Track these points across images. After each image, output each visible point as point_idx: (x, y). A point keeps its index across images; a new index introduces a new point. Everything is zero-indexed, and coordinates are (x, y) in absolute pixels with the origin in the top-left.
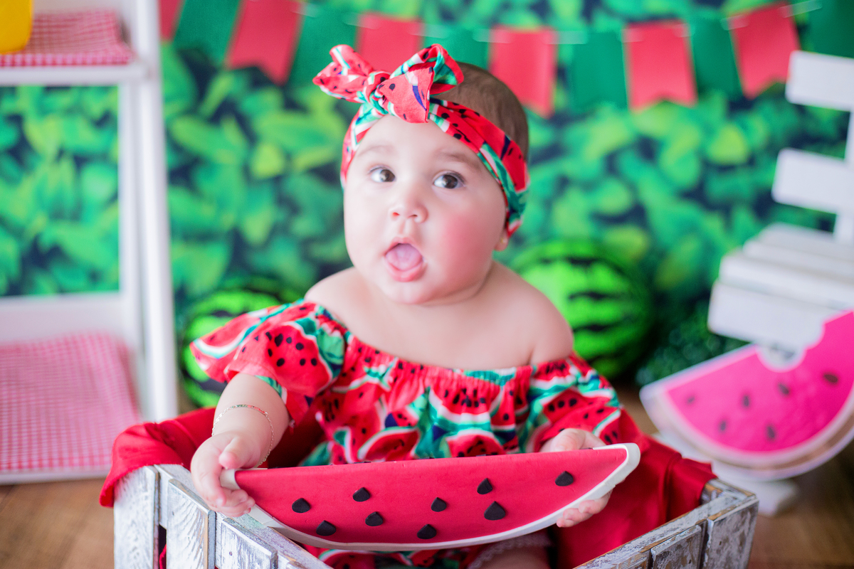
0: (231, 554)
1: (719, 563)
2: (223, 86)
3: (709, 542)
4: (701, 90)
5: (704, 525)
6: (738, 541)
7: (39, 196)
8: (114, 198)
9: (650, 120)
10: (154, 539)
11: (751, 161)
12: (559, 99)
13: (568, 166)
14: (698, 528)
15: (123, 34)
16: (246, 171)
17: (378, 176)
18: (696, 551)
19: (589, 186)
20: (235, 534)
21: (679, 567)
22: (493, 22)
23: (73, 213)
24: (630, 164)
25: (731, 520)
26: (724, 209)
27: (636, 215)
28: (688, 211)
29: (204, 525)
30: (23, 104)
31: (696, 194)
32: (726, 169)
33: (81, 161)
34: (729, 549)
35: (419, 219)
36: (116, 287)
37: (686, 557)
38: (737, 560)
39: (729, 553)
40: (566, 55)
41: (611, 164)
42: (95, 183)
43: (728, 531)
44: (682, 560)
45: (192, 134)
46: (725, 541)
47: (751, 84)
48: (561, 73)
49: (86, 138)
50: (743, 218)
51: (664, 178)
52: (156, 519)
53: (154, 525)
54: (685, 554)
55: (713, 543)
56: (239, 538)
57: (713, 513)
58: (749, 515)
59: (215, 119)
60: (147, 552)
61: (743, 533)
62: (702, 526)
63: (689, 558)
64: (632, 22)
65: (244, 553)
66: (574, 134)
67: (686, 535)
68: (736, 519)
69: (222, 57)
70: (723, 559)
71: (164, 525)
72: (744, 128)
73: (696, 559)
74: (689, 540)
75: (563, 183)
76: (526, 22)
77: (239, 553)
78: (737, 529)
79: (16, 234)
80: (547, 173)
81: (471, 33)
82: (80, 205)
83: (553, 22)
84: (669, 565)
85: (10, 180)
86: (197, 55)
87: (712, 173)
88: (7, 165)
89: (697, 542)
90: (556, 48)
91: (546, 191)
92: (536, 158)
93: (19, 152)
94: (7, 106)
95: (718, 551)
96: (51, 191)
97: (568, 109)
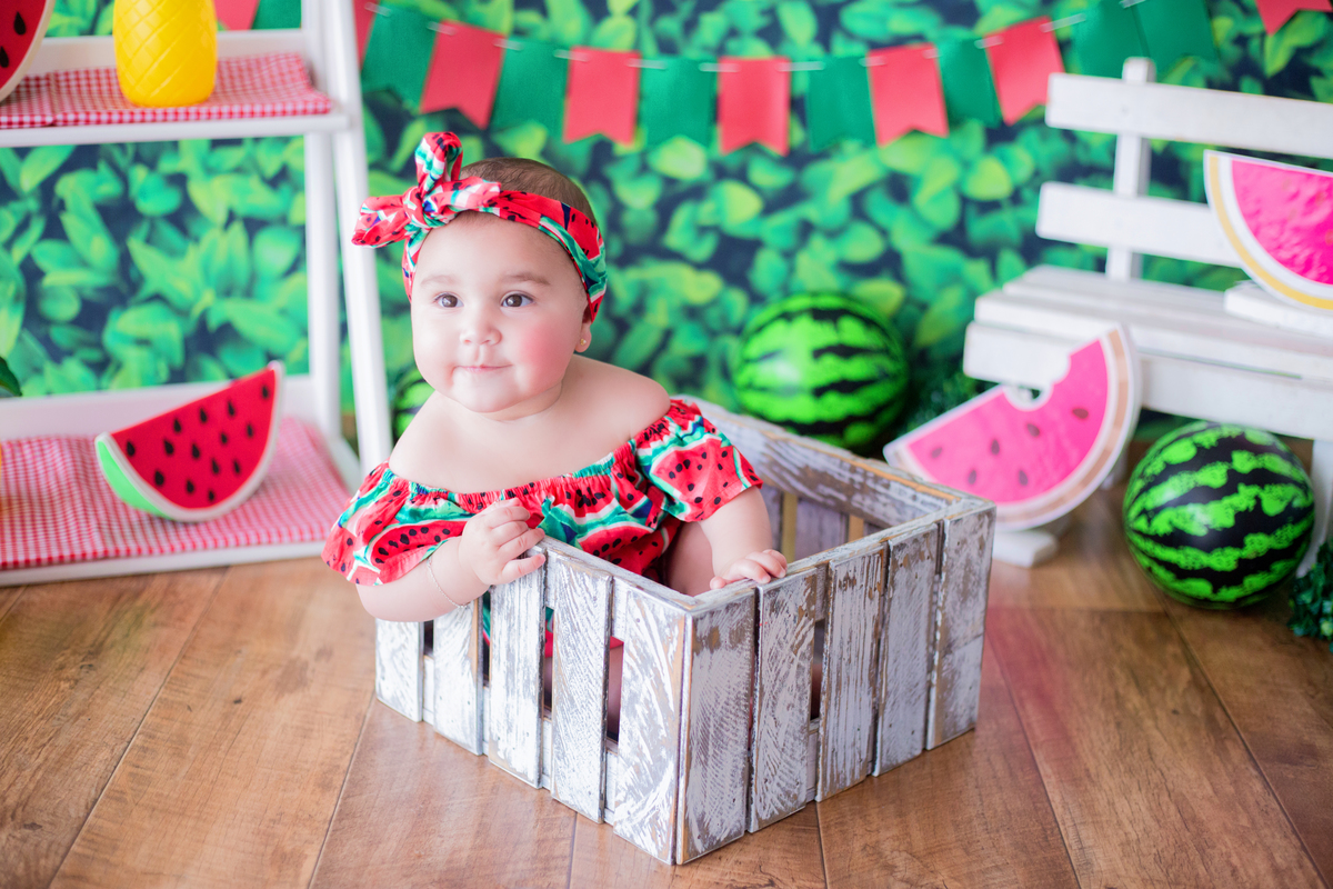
1: (959, 564)
3: (947, 541)
4: (954, 120)
5: (940, 525)
6: (977, 545)
7: (206, 270)
8: (297, 265)
9: (900, 155)
11: (1016, 198)
12: (797, 136)
13: (809, 211)
14: (936, 526)
15: (312, 79)
17: (442, 302)
18: (934, 548)
19: (833, 234)
21: (917, 562)
22: (720, 51)
23: (244, 287)
24: (879, 206)
25: (967, 522)
26: (988, 253)
27: (889, 263)
28: (949, 256)
30: (186, 163)
31: (954, 238)
32: (989, 206)
33: (254, 226)
34: (968, 551)
36: (305, 369)
37: (923, 552)
38: (977, 563)
39: (968, 555)
40: (802, 85)
41: (858, 205)
42: (273, 250)
43: (965, 532)
44: (919, 555)
46: (963, 542)
47: (1011, 111)
48: (797, 105)
49: (261, 200)
50: (1009, 260)
51: (918, 219)
54: (923, 549)
55: (950, 542)
57: (949, 514)
58: (986, 519)
61: (982, 537)
62: (939, 525)
63: (926, 554)
64: (875, 46)
66: (814, 173)
67: (923, 530)
68: (974, 520)
69: (413, 104)
70: (962, 560)
72: (1004, 160)
73: (934, 556)
74: (926, 535)
75: (806, 230)
76: (757, 50)
78: (975, 532)
79: (181, 312)
80: (785, 219)
81: (696, 63)
82: (253, 277)
83: (786, 49)
84: (907, 558)
85: (173, 253)
86: (388, 100)
87: (972, 212)
88: (169, 233)
89: (934, 539)
90: (790, 76)
91: (787, 241)
92: (775, 203)
93: (183, 218)
94: (168, 165)
95: (957, 552)
96: (219, 262)
97: (805, 143)
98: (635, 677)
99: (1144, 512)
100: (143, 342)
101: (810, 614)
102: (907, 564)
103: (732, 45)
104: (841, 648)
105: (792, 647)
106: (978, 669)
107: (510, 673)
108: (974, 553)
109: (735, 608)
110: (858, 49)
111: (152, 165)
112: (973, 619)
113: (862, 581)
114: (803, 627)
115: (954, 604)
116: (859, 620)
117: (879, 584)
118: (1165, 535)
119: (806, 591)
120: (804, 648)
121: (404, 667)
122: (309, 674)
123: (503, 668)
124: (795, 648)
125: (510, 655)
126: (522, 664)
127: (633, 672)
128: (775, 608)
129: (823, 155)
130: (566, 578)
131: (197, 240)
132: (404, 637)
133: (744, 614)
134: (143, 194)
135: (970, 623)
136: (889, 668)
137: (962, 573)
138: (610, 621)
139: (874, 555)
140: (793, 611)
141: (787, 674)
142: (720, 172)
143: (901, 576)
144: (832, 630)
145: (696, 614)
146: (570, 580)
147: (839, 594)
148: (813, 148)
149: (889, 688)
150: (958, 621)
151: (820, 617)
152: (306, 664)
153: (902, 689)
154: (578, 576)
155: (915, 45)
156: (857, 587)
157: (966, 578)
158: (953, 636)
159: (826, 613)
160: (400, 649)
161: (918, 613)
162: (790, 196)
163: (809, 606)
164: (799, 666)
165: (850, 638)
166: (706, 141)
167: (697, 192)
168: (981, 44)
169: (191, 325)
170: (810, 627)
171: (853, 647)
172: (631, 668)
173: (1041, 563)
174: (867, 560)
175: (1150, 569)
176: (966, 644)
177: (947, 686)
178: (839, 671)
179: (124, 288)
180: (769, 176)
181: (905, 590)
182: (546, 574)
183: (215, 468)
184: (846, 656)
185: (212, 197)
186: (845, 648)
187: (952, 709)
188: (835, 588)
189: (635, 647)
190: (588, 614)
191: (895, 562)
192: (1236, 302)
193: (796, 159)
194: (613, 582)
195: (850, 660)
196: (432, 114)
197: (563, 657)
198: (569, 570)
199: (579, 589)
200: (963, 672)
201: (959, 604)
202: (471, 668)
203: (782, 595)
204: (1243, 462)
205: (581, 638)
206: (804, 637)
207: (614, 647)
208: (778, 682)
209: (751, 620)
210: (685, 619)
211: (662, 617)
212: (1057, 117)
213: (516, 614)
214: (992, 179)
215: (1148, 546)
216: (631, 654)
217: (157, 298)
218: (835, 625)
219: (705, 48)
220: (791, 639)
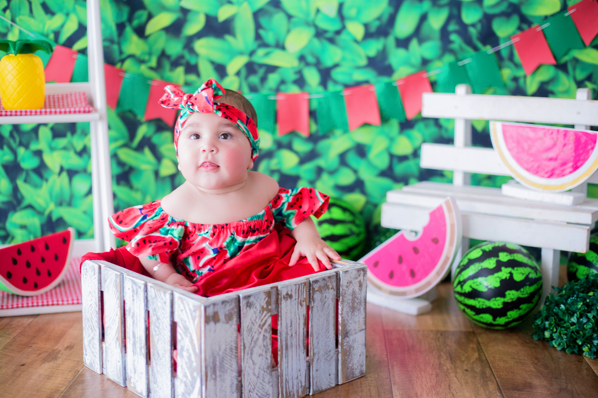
0: (129, 289)
1: (348, 293)
2: (143, 131)
3: (341, 281)
4: (384, 119)
5: (337, 274)
6: (358, 284)
7: (51, 195)
8: (90, 192)
9: (362, 136)
10: (99, 297)
11: (415, 154)
12: (313, 128)
13: (320, 162)
14: (335, 273)
15: (91, 103)
16: (157, 173)
17: (193, 137)
18: (334, 284)
19: (332, 173)
20: (130, 279)
21: (326, 290)
22: (277, 90)
23: (68, 201)
24: (352, 159)
25: (351, 273)
26: (404, 179)
27: (358, 186)
28: (386, 182)
29: (118, 280)
30: (42, 145)
31: (388, 173)
32: (403, 158)
33: (72, 173)
34: (353, 287)
35: (214, 152)
36: (92, 237)
37: (329, 285)
38: (359, 294)
39: (353, 289)
40: (314, 105)
41: (343, 159)
42: (80, 185)
43: (351, 278)
44: (327, 287)
45: (127, 156)
46: (350, 282)
47: (411, 115)
48: (312, 114)
49: (74, 161)
51: (371, 165)
52: (100, 287)
53: (99, 290)
54: (328, 283)
55: (343, 282)
56: (132, 280)
57: (343, 269)
58: (362, 272)
59: (139, 148)
60: (96, 304)
61: (360, 280)
63: (330, 287)
64: (347, 86)
65: (134, 286)
66: (322, 145)
68: (355, 272)
69: (141, 117)
70: (350, 291)
71: (102, 290)
72: (409, 137)
73: (335, 288)
74: (330, 278)
75: (319, 171)
76: (294, 90)
77: (132, 287)
78: (356, 278)
79: (40, 213)
80: (310, 166)
81: (266, 96)
82: (72, 197)
83: (307, 89)
84: (320, 287)
85: (36, 186)
86: (130, 116)
87: (395, 161)
88: (34, 177)
89: (334, 280)
90: (309, 101)
91: (311, 176)
92: (305, 159)
93: (41, 170)
94: (34, 146)
95: (347, 287)
96: (57, 190)
97: (317, 131)
98: (182, 339)
99: (460, 283)
100: (23, 227)
101: (269, 311)
102: (320, 290)
103: (283, 88)
104: (287, 329)
105: (260, 325)
106: (364, 346)
107: (134, 344)
108: (357, 289)
109: (227, 303)
110: (339, 88)
111: (27, 147)
112: (359, 321)
113: (295, 296)
114: (265, 316)
115: (347, 313)
116: (295, 315)
117: (305, 299)
118: (469, 292)
119: (265, 298)
120: (266, 326)
121: (94, 348)
122: (59, 355)
123: (132, 342)
124: (261, 326)
125: (134, 336)
126: (139, 339)
127: (182, 336)
128: (249, 305)
129: (325, 136)
130: (154, 294)
131: (47, 180)
132: (93, 334)
133: (232, 306)
134: (23, 160)
135: (357, 323)
136: (314, 341)
137: (351, 297)
138: (172, 313)
139: (301, 284)
140: (259, 308)
141: (257, 339)
142: (280, 145)
143: (317, 296)
144: (281, 319)
145: (207, 304)
146: (156, 295)
147: (283, 302)
148: (321, 133)
149: (315, 352)
150: (350, 322)
151: (275, 313)
152: (60, 351)
153: (322, 353)
154: (159, 292)
155: (365, 86)
156: (293, 299)
157: (353, 301)
158: (349, 328)
159: (278, 311)
160: (92, 340)
161: (328, 315)
162: (311, 156)
163: (267, 306)
164: (264, 336)
165: (291, 324)
166: (273, 132)
167: (269, 155)
168: (395, 84)
169: (44, 219)
170: (269, 316)
171: (293, 329)
172: (181, 334)
173: (421, 314)
174: (298, 286)
175: (464, 311)
176: (356, 333)
177: (347, 353)
178: (286, 340)
179: (15, 202)
180: (302, 147)
181: (320, 303)
182: (147, 294)
183: (38, 273)
184: (289, 333)
185: (54, 160)
186: (289, 328)
187: (351, 365)
188: (281, 299)
189: (182, 324)
190: (163, 310)
191: (313, 289)
192: (507, 189)
193: (313, 138)
194: (172, 294)
195: (292, 335)
196: (149, 121)
197: (154, 333)
198: (155, 290)
199: (159, 299)
200: (355, 347)
201: (350, 313)
202: (119, 344)
203: (251, 299)
204: (504, 257)
205: (161, 323)
206: (266, 321)
207: (174, 326)
208: (253, 343)
209: (236, 310)
210: (200, 307)
211: (192, 308)
212: (427, 112)
213: (136, 315)
214: (403, 146)
215: (462, 299)
216: (180, 328)
217: (30, 206)
218: (282, 317)
219: (271, 89)
220: (259, 322)
